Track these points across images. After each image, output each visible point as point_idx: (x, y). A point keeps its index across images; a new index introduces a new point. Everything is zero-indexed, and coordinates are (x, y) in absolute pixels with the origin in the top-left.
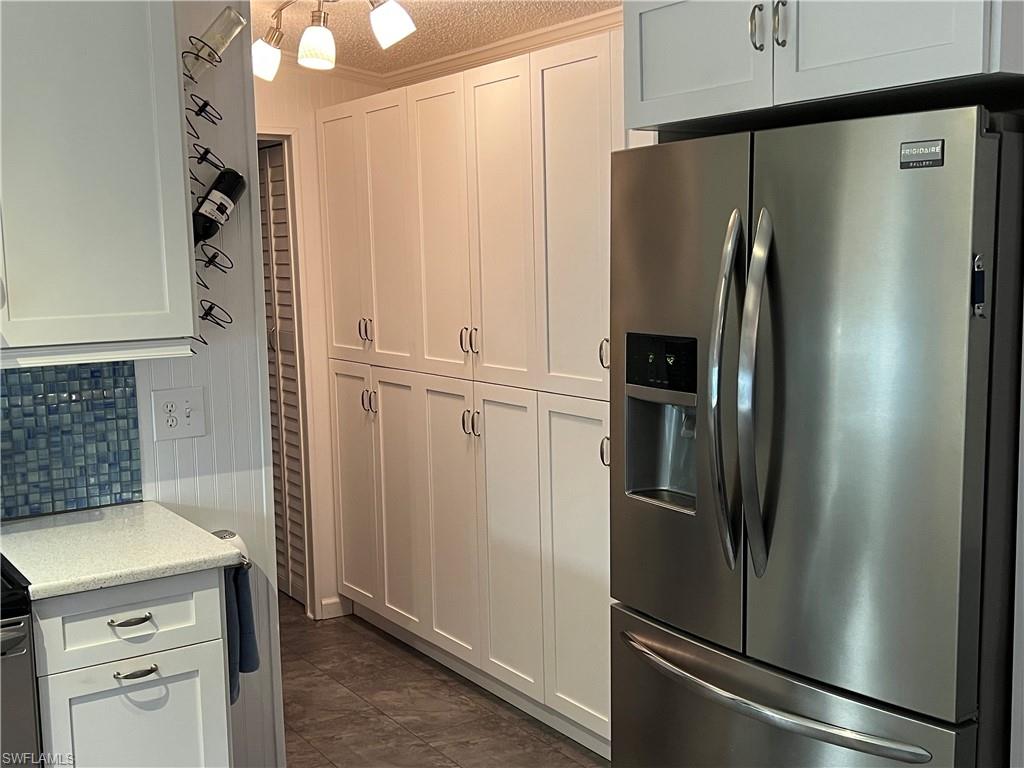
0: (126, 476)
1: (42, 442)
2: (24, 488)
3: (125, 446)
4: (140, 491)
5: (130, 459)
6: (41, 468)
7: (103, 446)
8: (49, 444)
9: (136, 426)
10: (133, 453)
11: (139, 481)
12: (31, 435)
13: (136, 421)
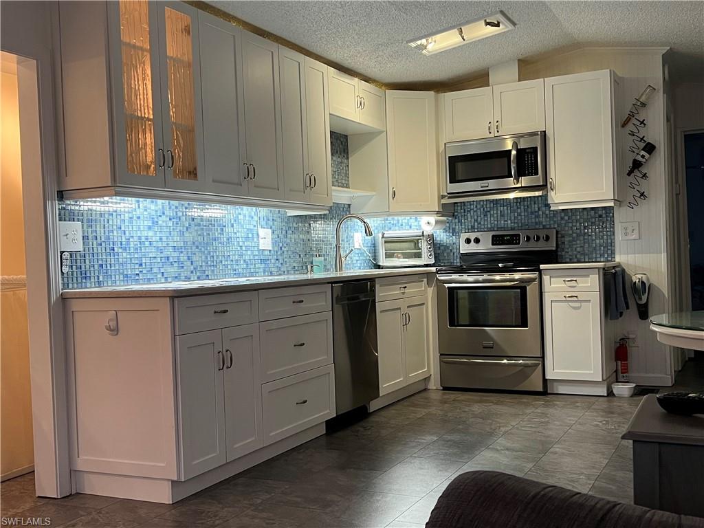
0: (609, 252)
1: (582, 238)
2: (575, 252)
3: (609, 241)
4: (614, 258)
5: (611, 246)
6: (581, 247)
7: (602, 241)
8: (584, 239)
9: (614, 235)
10: (612, 244)
11: (614, 254)
12: (578, 235)
13: (614, 233)
